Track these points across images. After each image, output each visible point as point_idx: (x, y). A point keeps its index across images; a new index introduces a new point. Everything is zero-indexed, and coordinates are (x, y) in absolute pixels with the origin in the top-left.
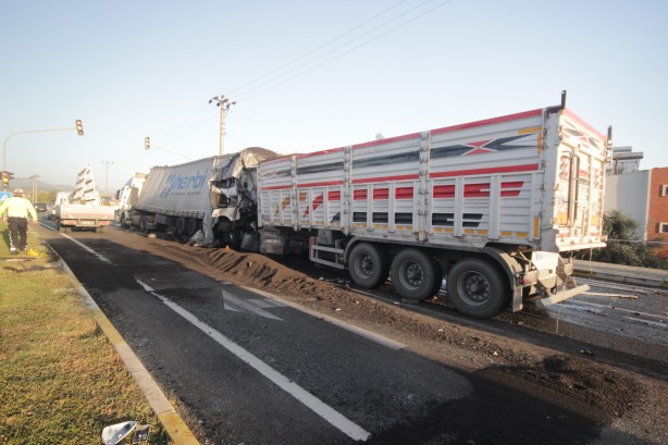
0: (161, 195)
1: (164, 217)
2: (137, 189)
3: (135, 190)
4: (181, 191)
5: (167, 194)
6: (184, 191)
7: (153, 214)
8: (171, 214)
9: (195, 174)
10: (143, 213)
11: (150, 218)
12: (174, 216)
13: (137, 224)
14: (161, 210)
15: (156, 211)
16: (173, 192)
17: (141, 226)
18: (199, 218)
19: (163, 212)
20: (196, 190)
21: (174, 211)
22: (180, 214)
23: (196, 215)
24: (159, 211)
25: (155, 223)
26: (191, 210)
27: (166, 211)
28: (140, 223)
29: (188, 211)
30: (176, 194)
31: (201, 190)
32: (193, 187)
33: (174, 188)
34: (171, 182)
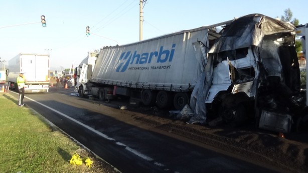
0: (118, 70)
1: (126, 89)
2: (91, 66)
3: (90, 67)
4: (140, 65)
5: (124, 69)
6: (145, 65)
7: (112, 86)
8: (134, 86)
9: (158, 50)
10: (100, 85)
11: (108, 89)
12: (137, 88)
13: (95, 94)
14: (121, 83)
15: (114, 84)
16: (130, 67)
17: (100, 96)
18: (174, 90)
19: (123, 85)
20: (164, 64)
21: (137, 84)
22: (145, 87)
23: (169, 88)
24: (119, 84)
25: (114, 94)
26: (161, 84)
27: (126, 83)
28: (99, 94)
29: (156, 84)
30: (136, 68)
31: (171, 63)
32: (158, 62)
33: (131, 63)
34: (125, 58)
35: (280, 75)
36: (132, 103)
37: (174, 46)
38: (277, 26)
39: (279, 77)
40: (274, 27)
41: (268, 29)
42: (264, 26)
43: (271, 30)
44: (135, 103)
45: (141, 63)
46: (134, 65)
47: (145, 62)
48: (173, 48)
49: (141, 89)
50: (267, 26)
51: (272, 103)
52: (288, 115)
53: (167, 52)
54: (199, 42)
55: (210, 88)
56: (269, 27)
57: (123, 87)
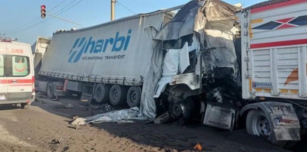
1: (77, 84)
2: (40, 55)
4: (95, 54)
9: (114, 36)
11: (58, 84)
12: (89, 82)
13: (43, 91)
14: (72, 76)
15: (65, 77)
16: (84, 56)
17: (49, 93)
18: (127, 84)
19: (74, 78)
20: (118, 53)
21: (89, 77)
22: (98, 81)
23: (122, 81)
24: (70, 78)
25: (64, 90)
26: (114, 77)
27: (78, 76)
28: (47, 90)
29: (109, 76)
30: (90, 58)
31: (126, 52)
32: (113, 51)
33: (85, 52)
34: (79, 46)
35: (233, 66)
36: (83, 100)
37: (130, 32)
38: (226, 11)
39: (232, 69)
40: (222, 13)
41: (215, 14)
42: (210, 11)
43: (218, 15)
44: (87, 101)
45: (96, 51)
46: (88, 54)
47: (100, 51)
48: (129, 35)
49: (93, 83)
50: (214, 11)
51: (217, 96)
52: (232, 110)
53: (122, 39)
54: (151, 27)
55: (159, 80)
56: (216, 12)
57: (75, 81)
